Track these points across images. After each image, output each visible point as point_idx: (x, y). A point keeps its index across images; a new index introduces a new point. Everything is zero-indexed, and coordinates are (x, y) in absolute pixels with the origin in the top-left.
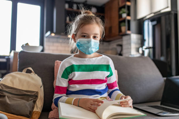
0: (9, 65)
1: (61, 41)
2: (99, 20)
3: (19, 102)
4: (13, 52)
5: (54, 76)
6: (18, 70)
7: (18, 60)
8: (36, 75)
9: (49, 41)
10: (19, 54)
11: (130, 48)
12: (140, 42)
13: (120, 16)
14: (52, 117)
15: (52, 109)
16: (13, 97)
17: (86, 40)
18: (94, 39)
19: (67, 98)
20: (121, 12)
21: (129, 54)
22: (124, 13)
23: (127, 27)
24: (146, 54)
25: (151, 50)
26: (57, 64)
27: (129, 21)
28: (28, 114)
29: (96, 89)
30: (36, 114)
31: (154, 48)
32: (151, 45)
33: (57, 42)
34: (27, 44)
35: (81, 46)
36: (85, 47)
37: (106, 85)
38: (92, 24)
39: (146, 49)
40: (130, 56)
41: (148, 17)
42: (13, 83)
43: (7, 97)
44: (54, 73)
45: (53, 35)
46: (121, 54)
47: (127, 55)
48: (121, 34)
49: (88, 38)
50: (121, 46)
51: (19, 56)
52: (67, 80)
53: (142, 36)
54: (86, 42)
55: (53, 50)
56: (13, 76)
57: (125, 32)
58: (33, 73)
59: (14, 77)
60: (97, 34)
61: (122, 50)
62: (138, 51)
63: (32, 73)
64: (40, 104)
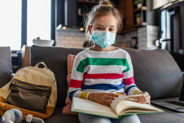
0: (21, 60)
1: (72, 34)
2: (116, 11)
3: (33, 97)
4: (24, 46)
5: (67, 70)
6: (30, 65)
7: (30, 55)
8: (49, 70)
9: (61, 35)
10: (31, 49)
11: (146, 41)
12: (156, 34)
13: (135, 6)
14: (66, 113)
15: (66, 104)
16: (26, 92)
17: (102, 32)
18: (111, 32)
19: (82, 92)
20: (136, 2)
21: (145, 47)
22: (139, 2)
23: (142, 18)
24: (163, 47)
25: (169, 42)
26: (70, 59)
27: (145, 12)
28: (42, 109)
29: (112, 83)
30: (49, 109)
31: (172, 40)
32: (169, 37)
33: (69, 36)
34: (38, 38)
35: (96, 39)
36: (100, 40)
37: (122, 81)
38: (108, 16)
39: (163, 41)
40: (146, 49)
41: (165, 7)
42: (26, 78)
43: (21, 92)
44: (67, 67)
45: (64, 28)
46: (136, 48)
47: (143, 48)
48: (136, 26)
49: (103, 30)
50: (136, 38)
51: (31, 51)
52: (83, 73)
53: (159, 28)
54: (101, 34)
55: (65, 44)
56: (25, 71)
57: (141, 23)
58: (46, 67)
59: (27, 72)
60: (113, 26)
61: (137, 43)
62: (154, 43)
63: (44, 68)
64: (54, 99)
